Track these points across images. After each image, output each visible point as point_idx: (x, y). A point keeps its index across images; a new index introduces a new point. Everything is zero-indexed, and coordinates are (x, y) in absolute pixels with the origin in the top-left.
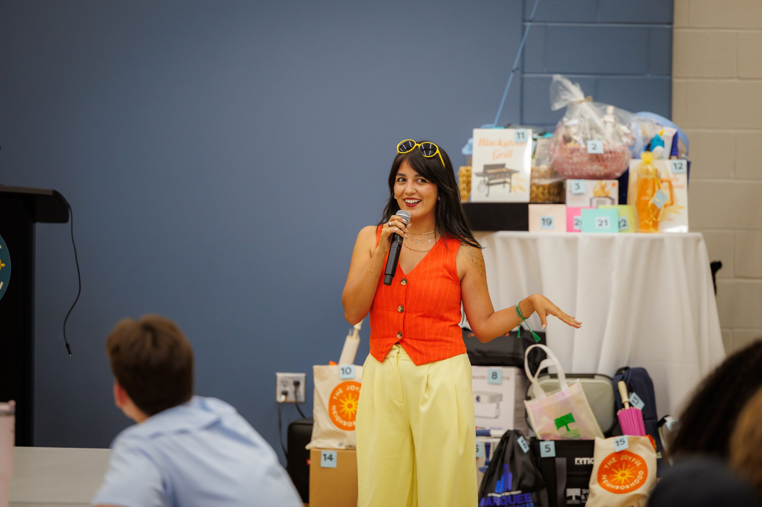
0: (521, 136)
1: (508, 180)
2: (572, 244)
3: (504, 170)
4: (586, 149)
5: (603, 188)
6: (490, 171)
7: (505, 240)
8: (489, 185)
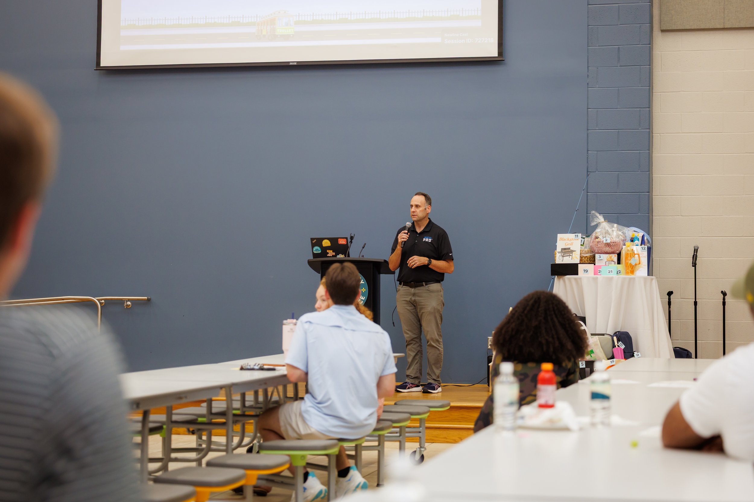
0: (577, 236)
1: (571, 254)
2: (595, 280)
3: (570, 250)
4: (603, 241)
5: (611, 257)
6: (563, 251)
7: (569, 279)
8: (563, 256)
